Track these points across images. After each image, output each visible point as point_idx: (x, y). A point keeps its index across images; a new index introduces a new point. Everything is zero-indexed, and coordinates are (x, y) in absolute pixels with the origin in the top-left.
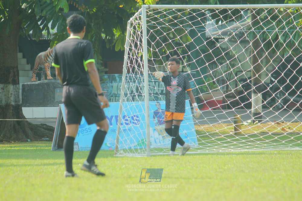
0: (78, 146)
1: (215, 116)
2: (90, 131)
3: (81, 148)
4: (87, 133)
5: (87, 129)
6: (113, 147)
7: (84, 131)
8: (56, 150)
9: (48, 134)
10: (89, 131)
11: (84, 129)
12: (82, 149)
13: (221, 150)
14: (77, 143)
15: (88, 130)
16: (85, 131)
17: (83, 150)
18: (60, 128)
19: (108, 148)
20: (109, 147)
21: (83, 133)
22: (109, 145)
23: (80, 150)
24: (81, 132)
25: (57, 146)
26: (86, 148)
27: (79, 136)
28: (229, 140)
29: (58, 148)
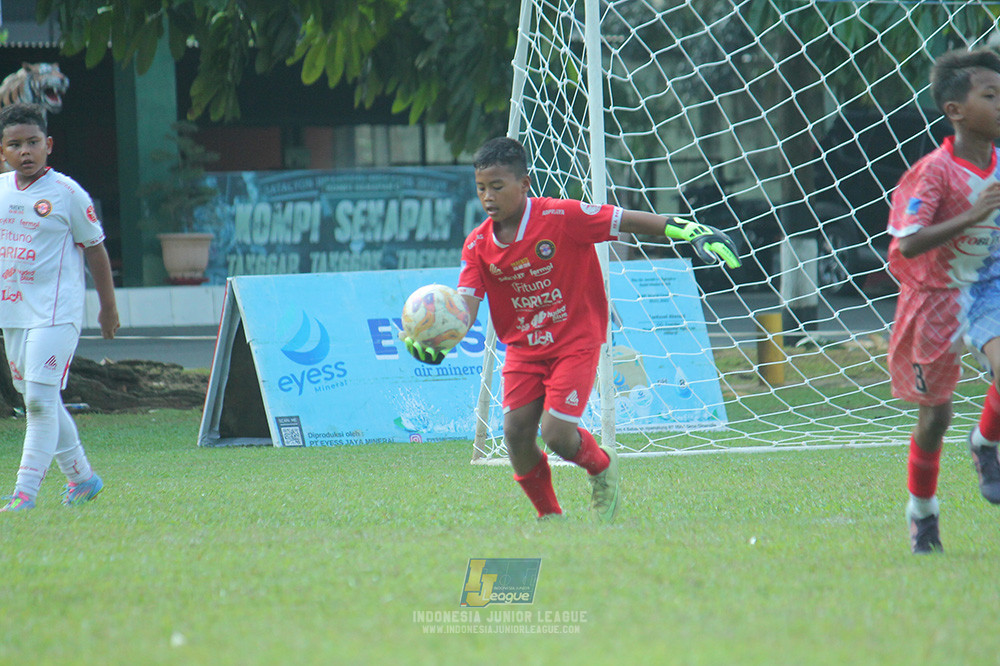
0: (301, 430)
1: (836, 314)
2: (342, 373)
3: (311, 435)
4: (330, 383)
5: (330, 366)
6: (424, 431)
7: (319, 374)
8: (212, 443)
9: (84, 390)
10: (339, 376)
11: (319, 366)
12: (313, 439)
13: (855, 441)
14: (298, 417)
15: (333, 370)
16: (324, 375)
17: (319, 444)
18: (231, 365)
19: (408, 434)
20: (409, 431)
21: (318, 381)
22: (410, 426)
23: (308, 444)
24: (309, 377)
25: (217, 428)
26: (328, 435)
27: (300, 393)
28: (883, 403)
29: (223, 437)
